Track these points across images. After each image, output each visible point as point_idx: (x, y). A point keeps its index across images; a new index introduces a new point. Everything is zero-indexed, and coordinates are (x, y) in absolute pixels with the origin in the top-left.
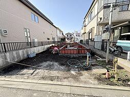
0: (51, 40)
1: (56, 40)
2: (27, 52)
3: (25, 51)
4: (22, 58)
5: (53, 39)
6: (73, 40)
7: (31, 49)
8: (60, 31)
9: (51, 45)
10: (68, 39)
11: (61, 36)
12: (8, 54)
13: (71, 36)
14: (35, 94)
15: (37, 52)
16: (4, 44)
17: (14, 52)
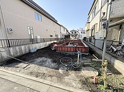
0: (54, 37)
1: (59, 37)
2: (29, 48)
3: (27, 46)
4: (24, 53)
5: (56, 36)
6: (77, 37)
7: (33, 45)
8: (64, 28)
9: (53, 42)
10: (72, 36)
11: (65, 33)
12: (11, 49)
13: (76, 33)
14: (16, 88)
15: (38, 48)
16: (9, 40)
17: (17, 48)
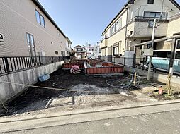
0: (60, 54)
1: (66, 55)
3: (34, 70)
5: (62, 53)
6: (84, 55)
8: (69, 42)
10: (78, 54)
13: (82, 50)
16: (6, 58)
